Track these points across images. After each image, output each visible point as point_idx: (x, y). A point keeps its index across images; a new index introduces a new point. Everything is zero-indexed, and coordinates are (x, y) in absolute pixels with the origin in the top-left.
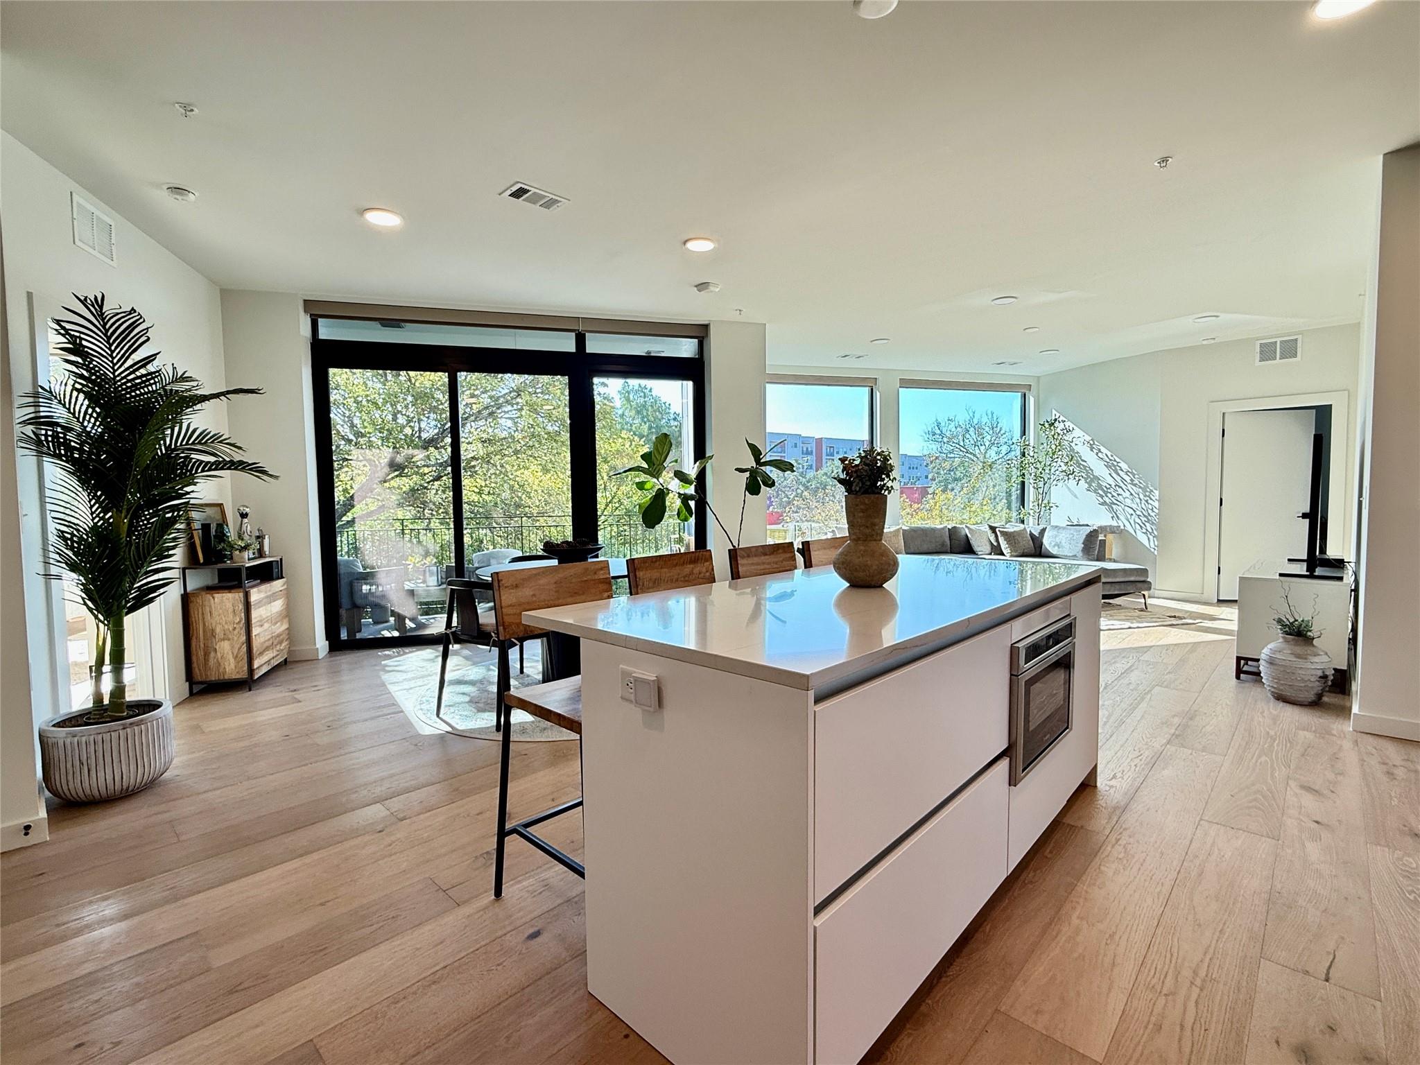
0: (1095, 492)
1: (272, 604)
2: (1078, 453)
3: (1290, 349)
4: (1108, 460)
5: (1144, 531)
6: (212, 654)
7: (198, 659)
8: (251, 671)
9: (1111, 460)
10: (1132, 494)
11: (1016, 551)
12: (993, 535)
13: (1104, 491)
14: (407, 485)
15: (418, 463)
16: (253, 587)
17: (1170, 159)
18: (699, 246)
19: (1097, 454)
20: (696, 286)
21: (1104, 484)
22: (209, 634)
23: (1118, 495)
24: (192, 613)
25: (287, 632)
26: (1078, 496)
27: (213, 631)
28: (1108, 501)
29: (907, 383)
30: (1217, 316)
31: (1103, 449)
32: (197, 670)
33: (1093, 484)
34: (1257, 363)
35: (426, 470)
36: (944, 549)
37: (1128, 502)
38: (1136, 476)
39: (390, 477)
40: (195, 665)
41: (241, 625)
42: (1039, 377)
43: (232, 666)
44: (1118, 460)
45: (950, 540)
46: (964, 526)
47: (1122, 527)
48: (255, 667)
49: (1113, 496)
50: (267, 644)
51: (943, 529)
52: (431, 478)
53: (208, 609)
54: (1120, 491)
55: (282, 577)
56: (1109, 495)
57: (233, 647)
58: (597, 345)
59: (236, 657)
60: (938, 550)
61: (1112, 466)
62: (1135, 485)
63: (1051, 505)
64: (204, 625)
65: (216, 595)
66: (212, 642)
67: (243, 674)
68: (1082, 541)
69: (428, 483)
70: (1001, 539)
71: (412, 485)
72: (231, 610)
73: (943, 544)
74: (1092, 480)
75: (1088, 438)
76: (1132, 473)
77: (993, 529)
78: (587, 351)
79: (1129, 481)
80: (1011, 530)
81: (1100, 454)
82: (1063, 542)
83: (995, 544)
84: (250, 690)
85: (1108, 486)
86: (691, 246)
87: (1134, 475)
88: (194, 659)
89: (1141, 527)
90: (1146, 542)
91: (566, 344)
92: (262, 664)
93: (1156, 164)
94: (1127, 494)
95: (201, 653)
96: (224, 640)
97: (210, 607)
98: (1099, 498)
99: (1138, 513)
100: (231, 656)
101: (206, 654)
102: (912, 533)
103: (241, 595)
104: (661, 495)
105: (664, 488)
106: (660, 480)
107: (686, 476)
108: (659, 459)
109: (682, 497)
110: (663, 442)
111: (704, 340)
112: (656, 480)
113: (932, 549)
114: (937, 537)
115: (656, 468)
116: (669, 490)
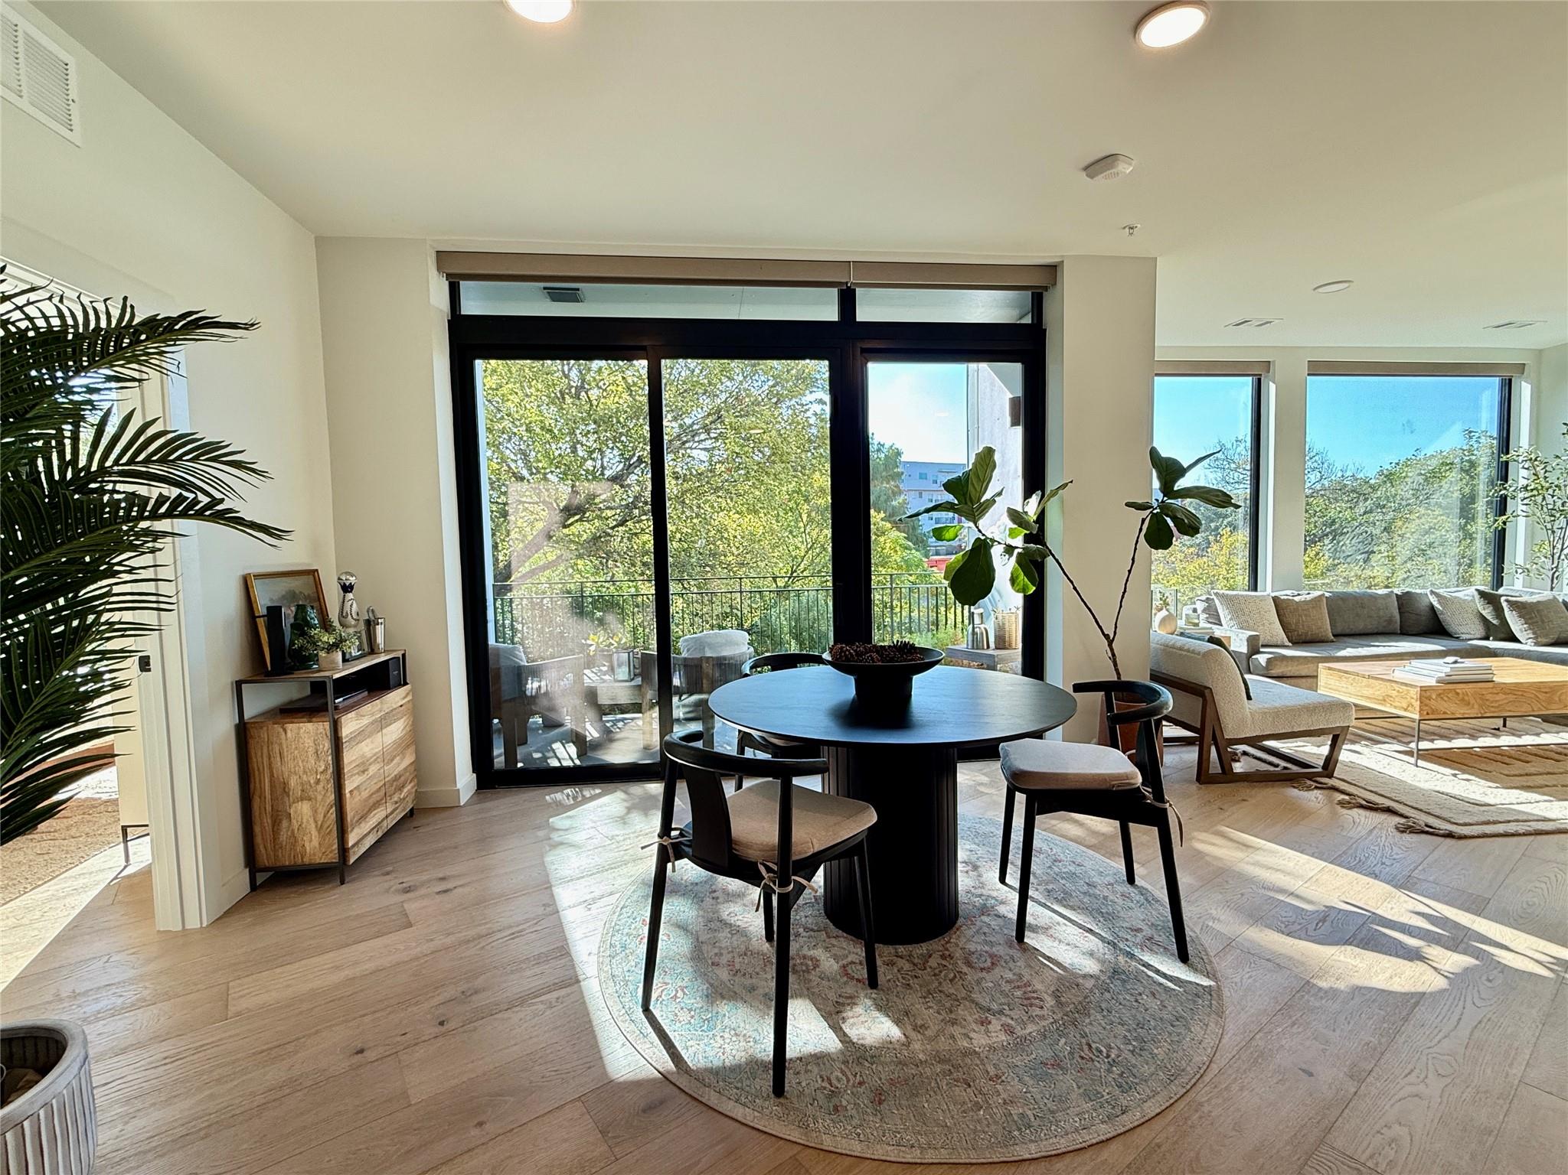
1: (384, 731)
6: (285, 824)
7: (263, 827)
8: (344, 851)
11: (1543, 636)
12: (1492, 608)
14: (588, 531)
15: (601, 505)
16: (348, 709)
20: (1086, 166)
22: (279, 791)
24: (253, 754)
25: (412, 768)
27: (285, 784)
29: (1319, 369)
32: (261, 847)
35: (609, 513)
36: (1390, 628)
39: (569, 522)
40: (258, 840)
41: (328, 777)
42: (1541, 351)
43: (315, 842)
45: (1400, 613)
46: (1426, 591)
48: (350, 845)
50: (376, 798)
51: (1387, 595)
52: (615, 523)
53: (277, 748)
55: (406, 684)
57: (315, 811)
58: (871, 309)
59: (319, 829)
60: (1382, 631)
64: (272, 775)
65: (289, 726)
66: (284, 803)
67: (331, 856)
69: (613, 528)
70: (1509, 615)
71: (593, 531)
72: (311, 750)
73: (1390, 621)
77: (1491, 598)
78: (858, 320)
80: (1530, 599)
83: (1496, 622)
84: (342, 883)
88: (257, 829)
91: (824, 309)
92: (361, 836)
95: (268, 821)
96: (302, 799)
97: (281, 744)
100: (313, 826)
101: (276, 823)
102: (1340, 602)
103: (327, 725)
104: (982, 548)
105: (987, 538)
106: (981, 523)
107: (1023, 518)
108: (979, 490)
109: (1016, 551)
110: (986, 460)
111: (1045, 293)
112: (971, 524)
113: (1371, 626)
114: (1379, 609)
115: (969, 503)
116: (993, 541)
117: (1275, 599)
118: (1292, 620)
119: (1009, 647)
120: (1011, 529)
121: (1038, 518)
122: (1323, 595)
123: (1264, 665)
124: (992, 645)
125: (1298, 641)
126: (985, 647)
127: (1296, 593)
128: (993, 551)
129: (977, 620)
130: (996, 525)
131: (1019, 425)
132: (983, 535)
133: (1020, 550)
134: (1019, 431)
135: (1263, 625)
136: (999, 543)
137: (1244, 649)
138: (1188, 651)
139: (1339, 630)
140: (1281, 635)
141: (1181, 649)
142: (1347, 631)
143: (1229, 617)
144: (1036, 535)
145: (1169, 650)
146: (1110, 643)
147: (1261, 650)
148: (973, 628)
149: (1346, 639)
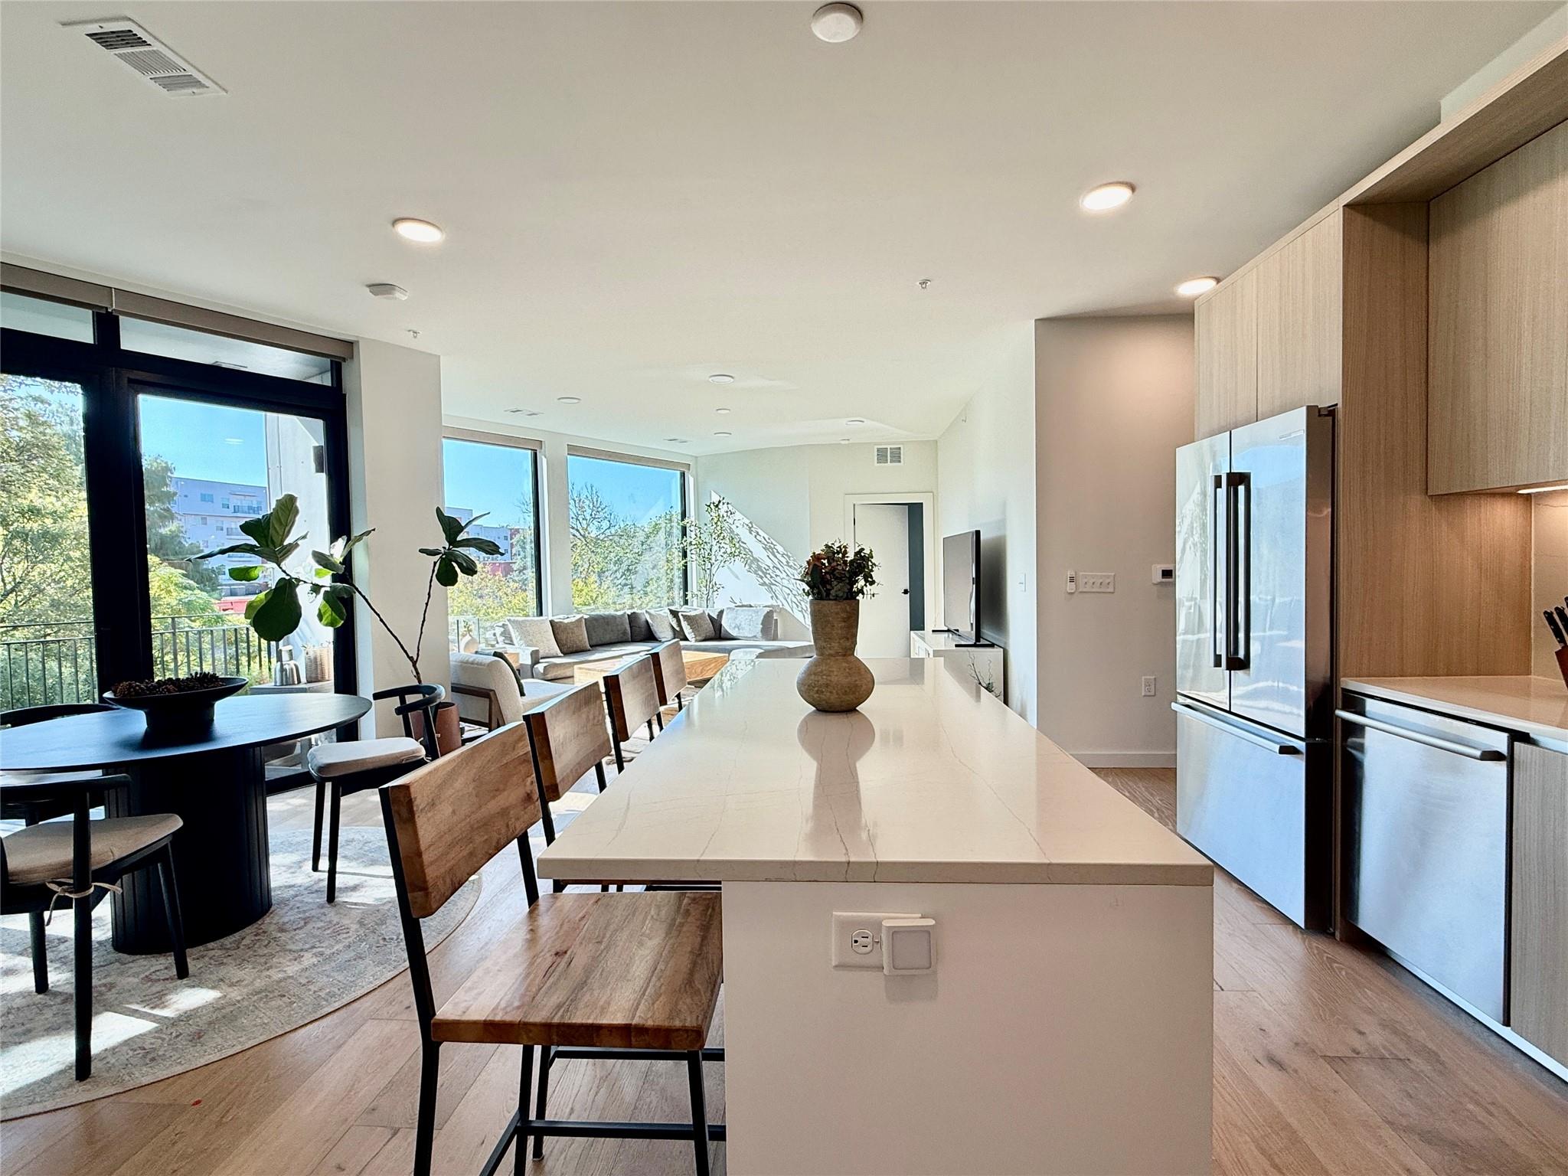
0: (755, 573)
2: (738, 535)
3: (896, 456)
4: (766, 543)
5: (800, 609)
9: (768, 543)
10: (788, 575)
11: (700, 635)
12: (675, 620)
13: (763, 572)
17: (929, 283)
18: (414, 233)
19: (756, 537)
20: (369, 286)
21: (763, 566)
23: (776, 576)
26: (740, 577)
28: (767, 582)
30: (863, 422)
31: (761, 532)
33: (754, 566)
34: (876, 464)
36: (624, 638)
37: (785, 582)
38: (791, 559)
42: (696, 457)
44: (774, 543)
45: (631, 627)
46: (644, 611)
47: (781, 606)
49: (771, 577)
51: (623, 615)
54: (778, 573)
56: (768, 576)
58: (142, 340)
60: (620, 640)
61: (769, 548)
62: (790, 567)
63: (718, 586)
68: (761, 622)
70: (684, 624)
73: (624, 633)
74: (752, 562)
75: (747, 522)
76: (787, 555)
77: (675, 614)
78: (122, 348)
79: (785, 563)
80: (693, 613)
81: (758, 537)
82: (743, 623)
83: (678, 629)
85: (767, 568)
86: (406, 230)
87: (789, 557)
89: (797, 606)
90: (801, 619)
91: (79, 329)
93: (918, 283)
94: (784, 575)
98: (760, 579)
99: (794, 592)
102: (594, 622)
104: (286, 589)
105: (291, 578)
106: (283, 565)
107: (329, 560)
108: (281, 533)
109: (323, 590)
110: (288, 507)
111: (343, 363)
112: (274, 565)
113: (614, 639)
114: (618, 625)
115: (271, 546)
116: (298, 580)
117: (552, 622)
118: (563, 636)
119: (323, 679)
120: (316, 570)
121: (344, 559)
122: (582, 617)
123: (542, 671)
124: (303, 679)
125: (566, 653)
126: (296, 683)
127: (566, 616)
128: (298, 590)
129: (285, 657)
130: (300, 566)
131: (323, 472)
132: (288, 575)
133: (328, 589)
134: (323, 477)
135: (543, 642)
136: (305, 582)
137: (529, 662)
138: (477, 664)
139: (594, 643)
140: (556, 650)
141: (472, 663)
142: (600, 643)
143: (519, 638)
144: (344, 573)
145: (466, 666)
146: (414, 664)
147: (541, 661)
148: (282, 665)
149: (597, 648)
